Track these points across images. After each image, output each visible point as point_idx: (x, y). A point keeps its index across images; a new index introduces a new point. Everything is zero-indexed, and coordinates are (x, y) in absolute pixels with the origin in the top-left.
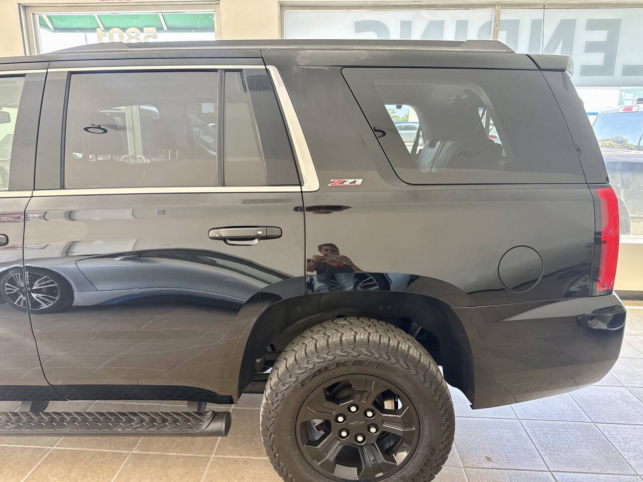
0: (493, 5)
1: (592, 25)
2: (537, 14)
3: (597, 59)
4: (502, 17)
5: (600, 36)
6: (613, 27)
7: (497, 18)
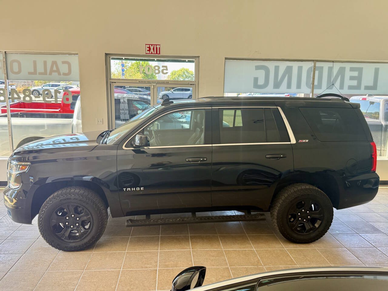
0: (313, 61)
1: (352, 69)
2: (330, 64)
3: (354, 83)
4: (317, 66)
5: (356, 74)
6: (360, 70)
7: (315, 66)
